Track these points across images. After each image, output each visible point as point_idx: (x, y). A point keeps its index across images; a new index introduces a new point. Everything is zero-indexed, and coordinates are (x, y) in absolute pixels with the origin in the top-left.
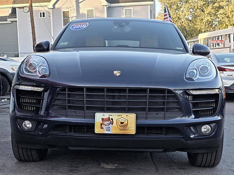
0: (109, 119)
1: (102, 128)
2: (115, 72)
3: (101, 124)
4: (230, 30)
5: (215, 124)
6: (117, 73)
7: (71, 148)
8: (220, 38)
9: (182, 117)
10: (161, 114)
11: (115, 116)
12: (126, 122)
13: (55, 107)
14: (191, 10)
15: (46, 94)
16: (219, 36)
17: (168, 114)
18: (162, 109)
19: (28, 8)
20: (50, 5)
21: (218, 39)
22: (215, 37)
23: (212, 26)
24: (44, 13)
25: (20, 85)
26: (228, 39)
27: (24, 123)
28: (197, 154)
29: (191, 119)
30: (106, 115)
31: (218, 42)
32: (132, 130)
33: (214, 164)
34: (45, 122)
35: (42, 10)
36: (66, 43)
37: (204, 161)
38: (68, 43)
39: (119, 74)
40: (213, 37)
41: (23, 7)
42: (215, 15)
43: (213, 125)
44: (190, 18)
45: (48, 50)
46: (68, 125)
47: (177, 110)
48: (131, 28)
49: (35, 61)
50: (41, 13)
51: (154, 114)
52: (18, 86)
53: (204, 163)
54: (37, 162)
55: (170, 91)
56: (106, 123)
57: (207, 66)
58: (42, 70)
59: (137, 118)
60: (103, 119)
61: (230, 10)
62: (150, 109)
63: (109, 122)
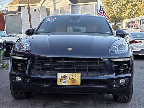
0: (65, 76)
1: (61, 82)
2: (69, 49)
3: (61, 79)
4: (141, 17)
5: (127, 78)
6: (70, 49)
7: (43, 93)
8: (135, 22)
9: (108, 75)
10: (96, 73)
11: (68, 75)
12: (75, 78)
13: (34, 69)
14: (119, 7)
15: (29, 61)
16: (134, 21)
17: (99, 73)
18: (96, 70)
19: (27, 7)
20: (39, 5)
21: (134, 23)
22: (132, 22)
23: (130, 15)
24: (36, 9)
25: (14, 56)
26: (140, 23)
27: (16, 78)
28: (118, 95)
29: (114, 76)
30: (63, 74)
31: (134, 25)
32: (78, 83)
33: (127, 101)
34: (28, 78)
35: (35, 7)
36: (43, 30)
37: (122, 99)
38: (44, 30)
39: (71, 50)
40: (131, 22)
41: (24, 6)
42: (133, 9)
43: (126, 79)
44: (119, 11)
45: (32, 34)
46: (42, 80)
47: (105, 71)
48: (80, 21)
49: (23, 42)
50: (34, 9)
51: (91, 73)
52: (13, 57)
53: (122, 100)
54: (26, 100)
55: (101, 60)
56: (63, 78)
57: (123, 44)
58: (27, 47)
59: (81, 76)
60: (61, 76)
61: (141, 6)
62: (89, 70)
63: (65, 78)
